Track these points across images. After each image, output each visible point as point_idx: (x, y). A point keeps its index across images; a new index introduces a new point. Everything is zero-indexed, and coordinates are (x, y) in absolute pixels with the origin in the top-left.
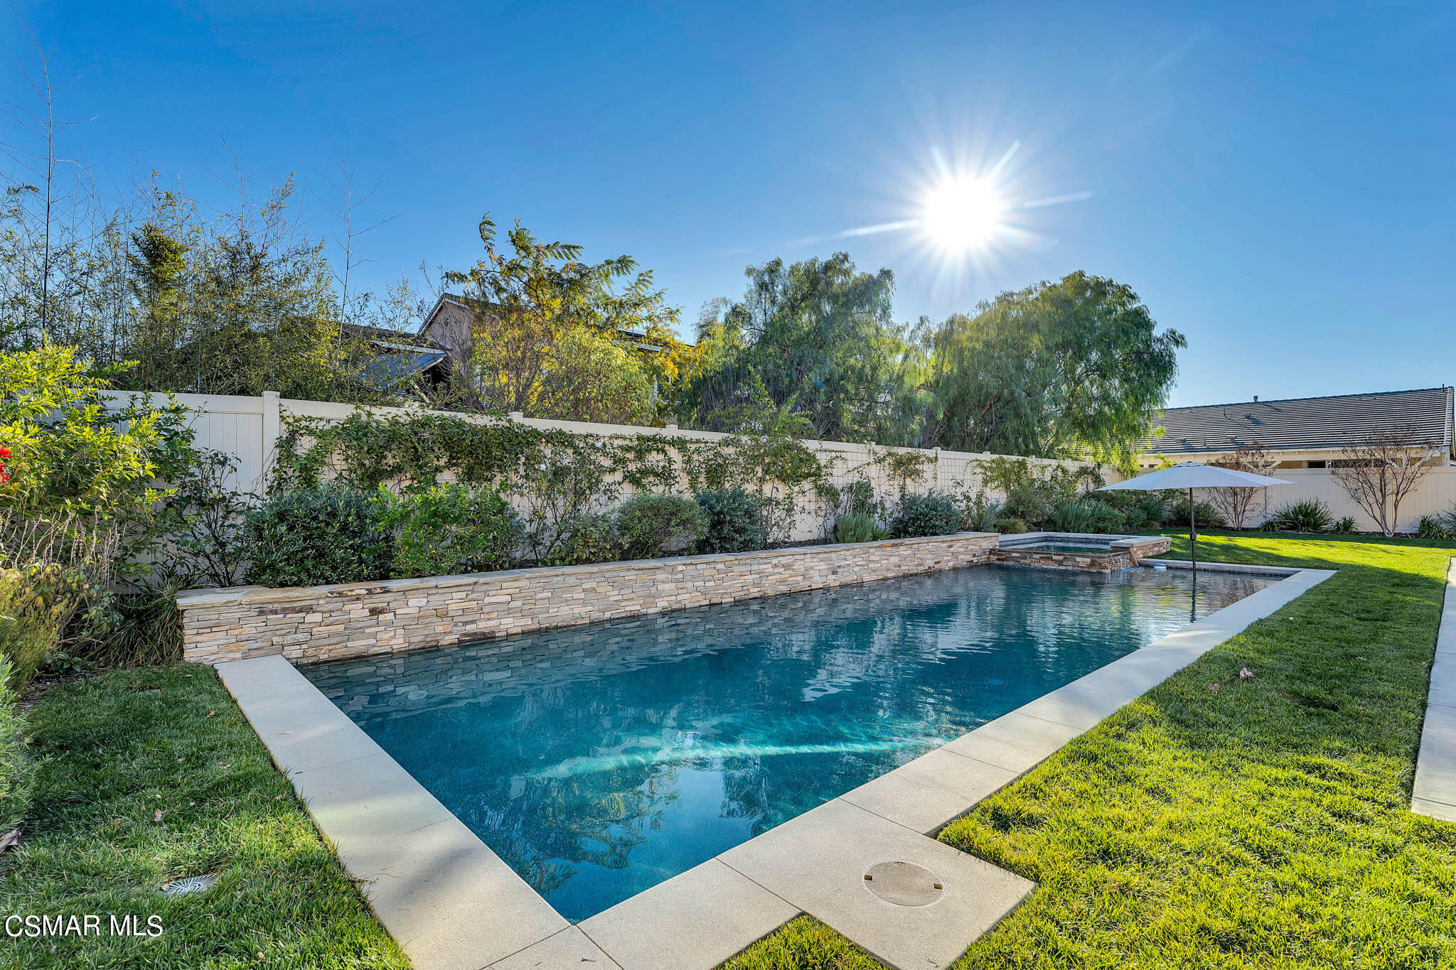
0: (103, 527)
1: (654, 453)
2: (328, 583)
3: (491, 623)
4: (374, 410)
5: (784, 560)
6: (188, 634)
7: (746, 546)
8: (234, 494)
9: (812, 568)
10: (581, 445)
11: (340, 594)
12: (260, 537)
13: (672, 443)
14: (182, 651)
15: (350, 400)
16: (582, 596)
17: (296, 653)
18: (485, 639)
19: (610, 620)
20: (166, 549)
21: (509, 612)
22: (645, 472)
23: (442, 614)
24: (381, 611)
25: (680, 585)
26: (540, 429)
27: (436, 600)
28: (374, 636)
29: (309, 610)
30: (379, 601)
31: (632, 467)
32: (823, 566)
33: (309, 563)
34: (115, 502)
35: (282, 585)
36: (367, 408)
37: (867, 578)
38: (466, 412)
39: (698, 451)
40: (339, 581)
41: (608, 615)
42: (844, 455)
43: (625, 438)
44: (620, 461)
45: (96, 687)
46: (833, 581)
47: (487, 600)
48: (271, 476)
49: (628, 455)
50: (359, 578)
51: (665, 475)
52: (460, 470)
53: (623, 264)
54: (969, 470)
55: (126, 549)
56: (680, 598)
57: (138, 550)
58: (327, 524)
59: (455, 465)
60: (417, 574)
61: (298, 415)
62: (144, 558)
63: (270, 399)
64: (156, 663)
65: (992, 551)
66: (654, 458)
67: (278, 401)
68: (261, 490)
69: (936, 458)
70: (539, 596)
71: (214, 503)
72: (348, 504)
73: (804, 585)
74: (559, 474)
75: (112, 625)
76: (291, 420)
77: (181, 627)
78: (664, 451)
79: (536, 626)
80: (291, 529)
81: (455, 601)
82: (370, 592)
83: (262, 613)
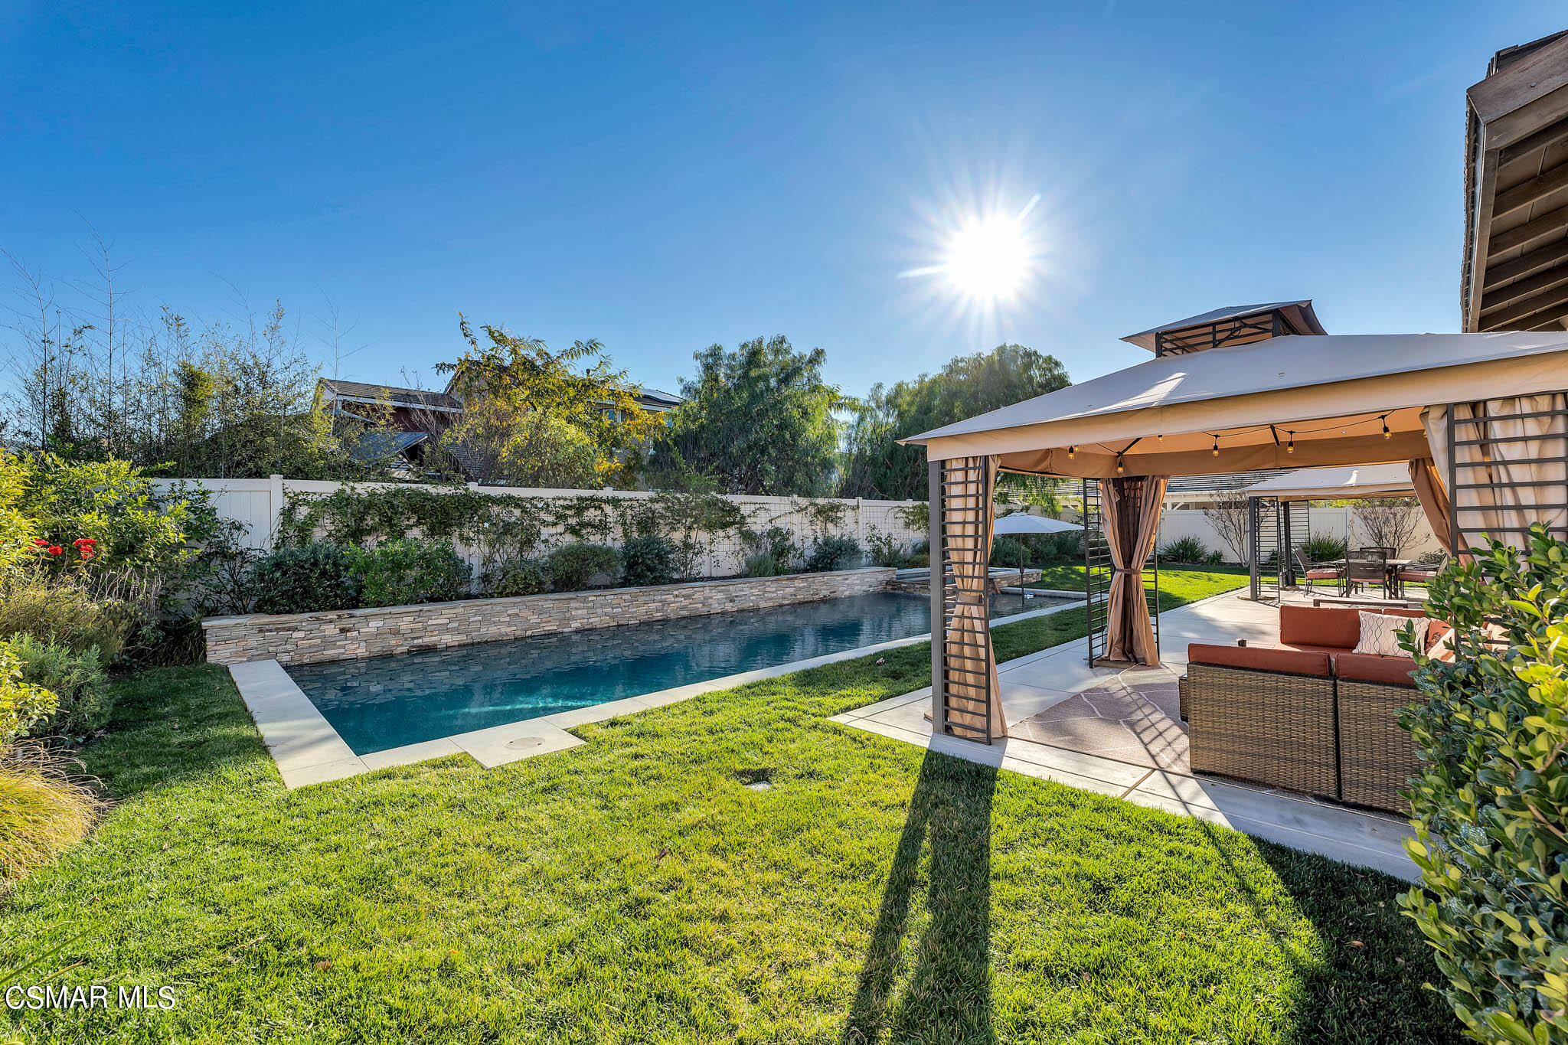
0: (152, 575)
1: (592, 510)
2: (311, 611)
3: (433, 639)
4: (356, 485)
5: (684, 592)
6: (210, 644)
7: (655, 582)
8: (249, 549)
9: (711, 598)
10: (528, 505)
11: (318, 619)
12: (262, 580)
13: (608, 501)
14: (205, 656)
15: (339, 479)
16: (508, 619)
17: (286, 658)
18: (429, 650)
19: (531, 637)
20: (198, 589)
21: (448, 631)
22: (583, 525)
23: (395, 632)
24: (349, 630)
25: (591, 611)
26: (493, 495)
27: (391, 623)
28: (343, 647)
29: (295, 629)
30: (347, 623)
31: (573, 521)
32: (720, 596)
33: (298, 598)
34: (159, 559)
35: (278, 613)
36: (351, 484)
37: (762, 605)
38: (431, 483)
39: (631, 507)
40: (320, 609)
41: (529, 633)
42: (767, 506)
43: (565, 499)
44: (561, 517)
45: (147, 676)
46: (729, 607)
47: (430, 622)
48: (276, 536)
49: (569, 512)
50: (334, 607)
51: (602, 527)
52: (425, 528)
53: (592, 347)
54: (891, 515)
55: (168, 589)
56: (591, 621)
57: (176, 590)
58: (311, 571)
59: (421, 524)
60: (379, 604)
61: (297, 491)
62: (182, 596)
63: (276, 480)
64: (187, 664)
65: (888, 583)
66: (591, 514)
67: (281, 482)
68: (269, 547)
69: (858, 507)
70: (472, 619)
71: (233, 557)
72: (327, 557)
73: (704, 610)
74: (508, 529)
75: (157, 638)
76: (292, 495)
77: (205, 641)
78: (600, 508)
79: (470, 641)
80: (284, 574)
81: (405, 623)
82: (339, 617)
83: (261, 631)
